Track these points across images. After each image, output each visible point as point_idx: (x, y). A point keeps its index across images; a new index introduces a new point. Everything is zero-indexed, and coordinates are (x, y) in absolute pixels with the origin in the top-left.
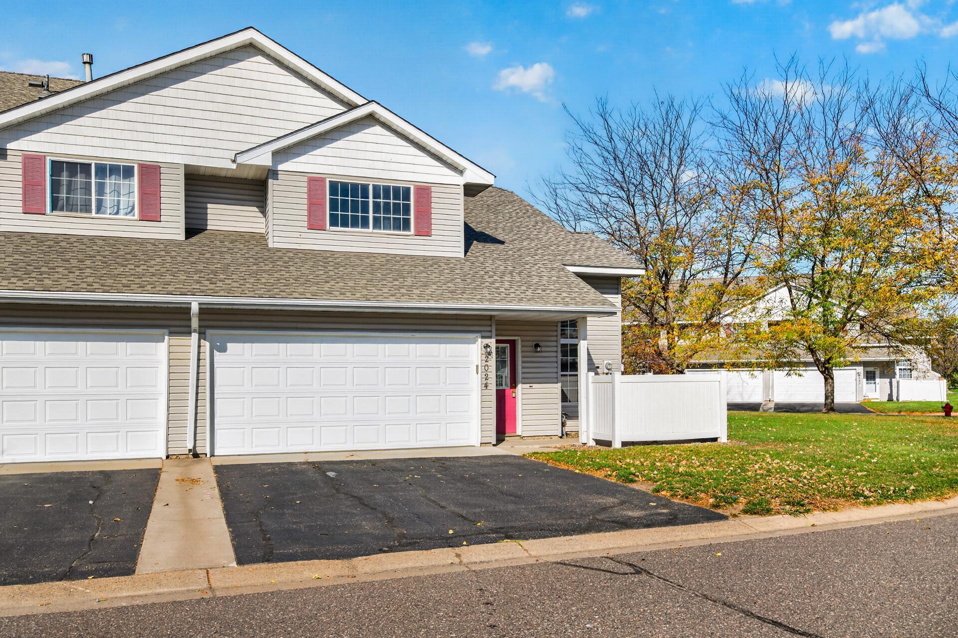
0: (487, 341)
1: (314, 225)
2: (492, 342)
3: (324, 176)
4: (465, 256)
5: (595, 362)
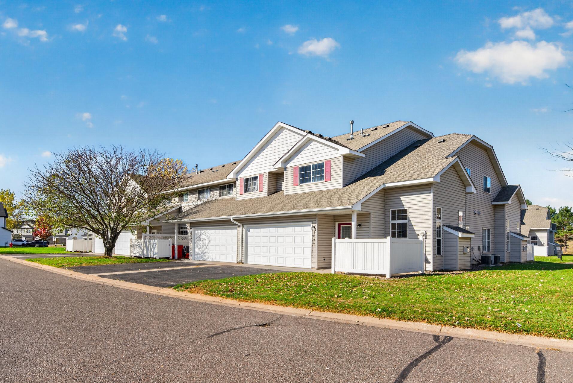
0: (314, 225)
1: (295, 185)
2: (316, 225)
3: (298, 166)
4: (344, 187)
5: (416, 232)
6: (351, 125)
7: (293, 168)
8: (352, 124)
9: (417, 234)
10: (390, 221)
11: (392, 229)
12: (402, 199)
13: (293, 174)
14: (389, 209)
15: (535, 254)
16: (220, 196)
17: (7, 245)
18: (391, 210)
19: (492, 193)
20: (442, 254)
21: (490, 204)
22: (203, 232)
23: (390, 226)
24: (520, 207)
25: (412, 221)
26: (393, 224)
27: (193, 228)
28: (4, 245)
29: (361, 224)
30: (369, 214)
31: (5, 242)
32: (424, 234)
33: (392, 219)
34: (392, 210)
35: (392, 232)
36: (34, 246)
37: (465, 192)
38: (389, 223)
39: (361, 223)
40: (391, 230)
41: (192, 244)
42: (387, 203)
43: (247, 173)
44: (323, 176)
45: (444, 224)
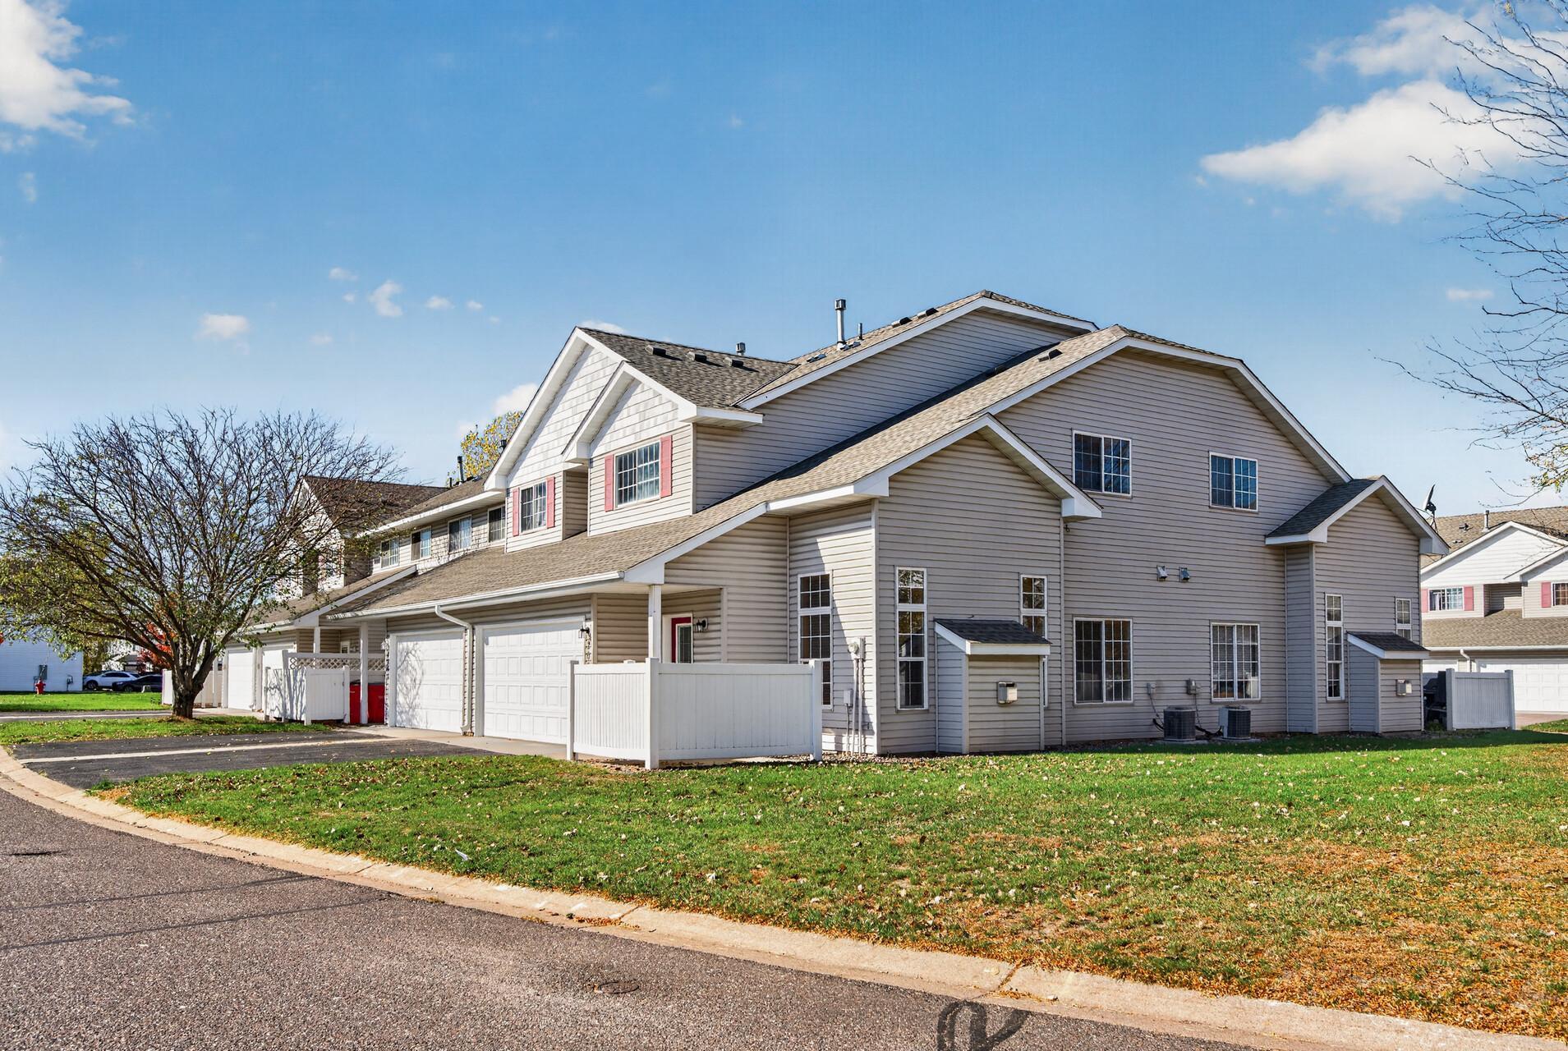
0: (587, 624)
1: (609, 508)
2: (590, 625)
3: (612, 453)
4: (696, 512)
6: (839, 312)
7: (603, 461)
8: (841, 309)
10: (798, 611)
12: (819, 546)
13: (603, 478)
14: (797, 575)
15: (1519, 706)
16: (491, 539)
17: (71, 688)
18: (799, 577)
19: (1262, 509)
20: (926, 706)
21: (1261, 544)
22: (411, 645)
23: (798, 625)
24: (1417, 548)
25: (839, 611)
26: (805, 619)
27: (391, 636)
28: (63, 688)
29: (704, 620)
30: (718, 592)
31: (65, 679)
33: (803, 605)
34: (801, 579)
35: (803, 642)
36: (139, 690)
37: (1057, 516)
38: (796, 615)
39: (707, 617)
40: (800, 637)
41: (389, 682)
42: (794, 558)
43: (526, 477)
44: (657, 481)
45: (937, 617)
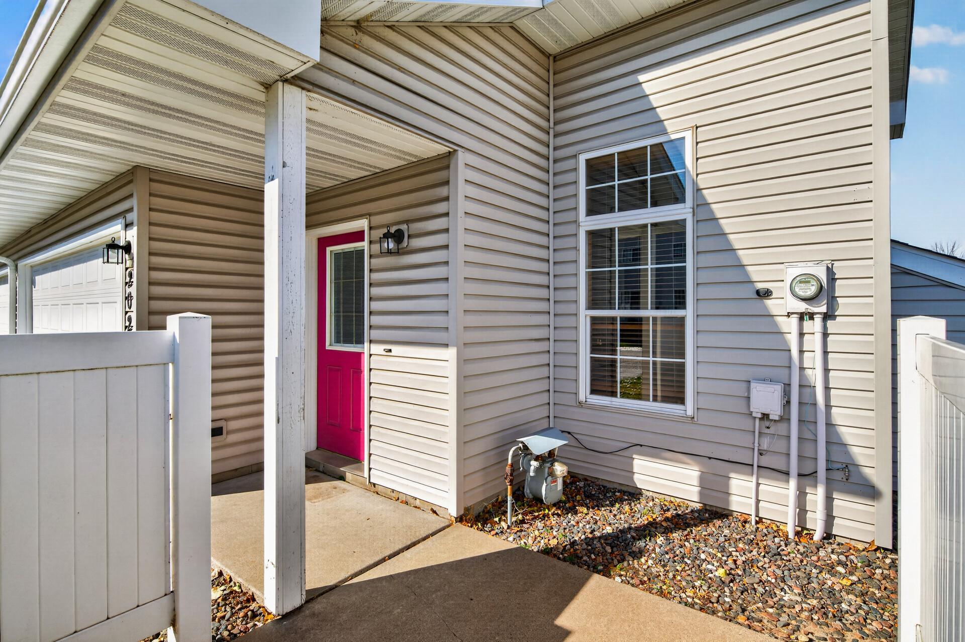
5: (755, 273)
9: (760, 286)
10: (576, 222)
11: (594, 259)
12: (648, 88)
14: (575, 156)
18: (583, 158)
23: (576, 249)
25: (718, 210)
29: (404, 227)
32: (821, 287)
33: (592, 211)
34: (588, 161)
35: (593, 278)
38: (570, 229)
39: (407, 222)
40: (583, 270)
